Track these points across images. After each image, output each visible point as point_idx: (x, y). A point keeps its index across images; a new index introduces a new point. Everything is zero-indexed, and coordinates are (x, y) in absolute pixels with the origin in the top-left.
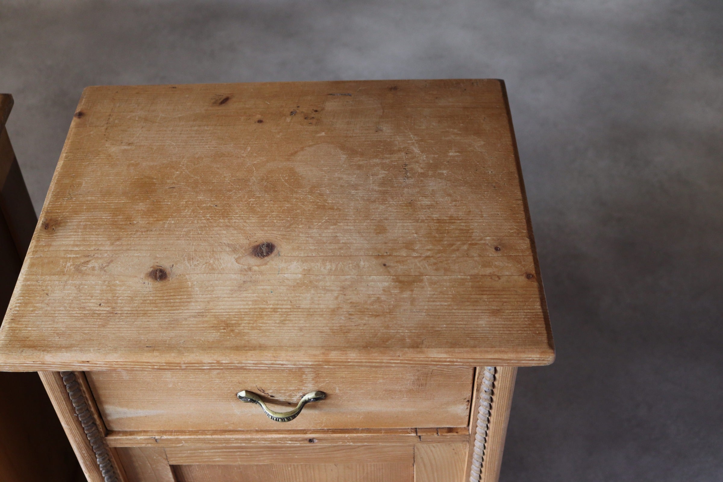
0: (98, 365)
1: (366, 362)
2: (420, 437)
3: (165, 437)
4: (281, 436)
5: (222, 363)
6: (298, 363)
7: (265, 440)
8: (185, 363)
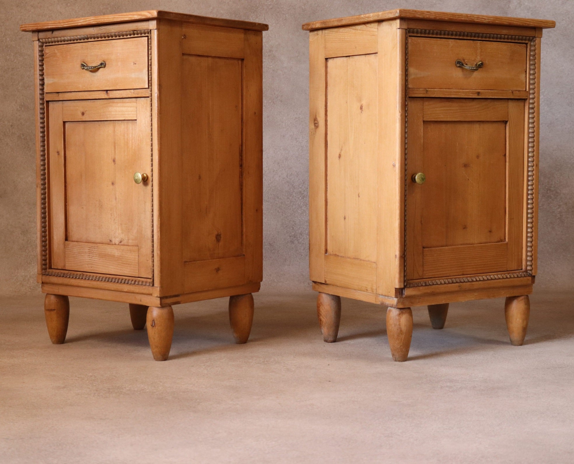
0: (431, 14)
1: (508, 20)
2: (513, 92)
3: (429, 89)
4: (469, 90)
5: (468, 17)
6: (489, 18)
7: (463, 92)
8: (457, 16)
